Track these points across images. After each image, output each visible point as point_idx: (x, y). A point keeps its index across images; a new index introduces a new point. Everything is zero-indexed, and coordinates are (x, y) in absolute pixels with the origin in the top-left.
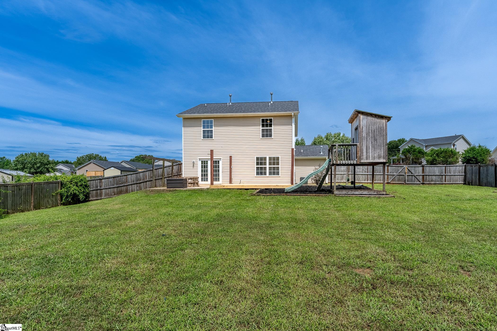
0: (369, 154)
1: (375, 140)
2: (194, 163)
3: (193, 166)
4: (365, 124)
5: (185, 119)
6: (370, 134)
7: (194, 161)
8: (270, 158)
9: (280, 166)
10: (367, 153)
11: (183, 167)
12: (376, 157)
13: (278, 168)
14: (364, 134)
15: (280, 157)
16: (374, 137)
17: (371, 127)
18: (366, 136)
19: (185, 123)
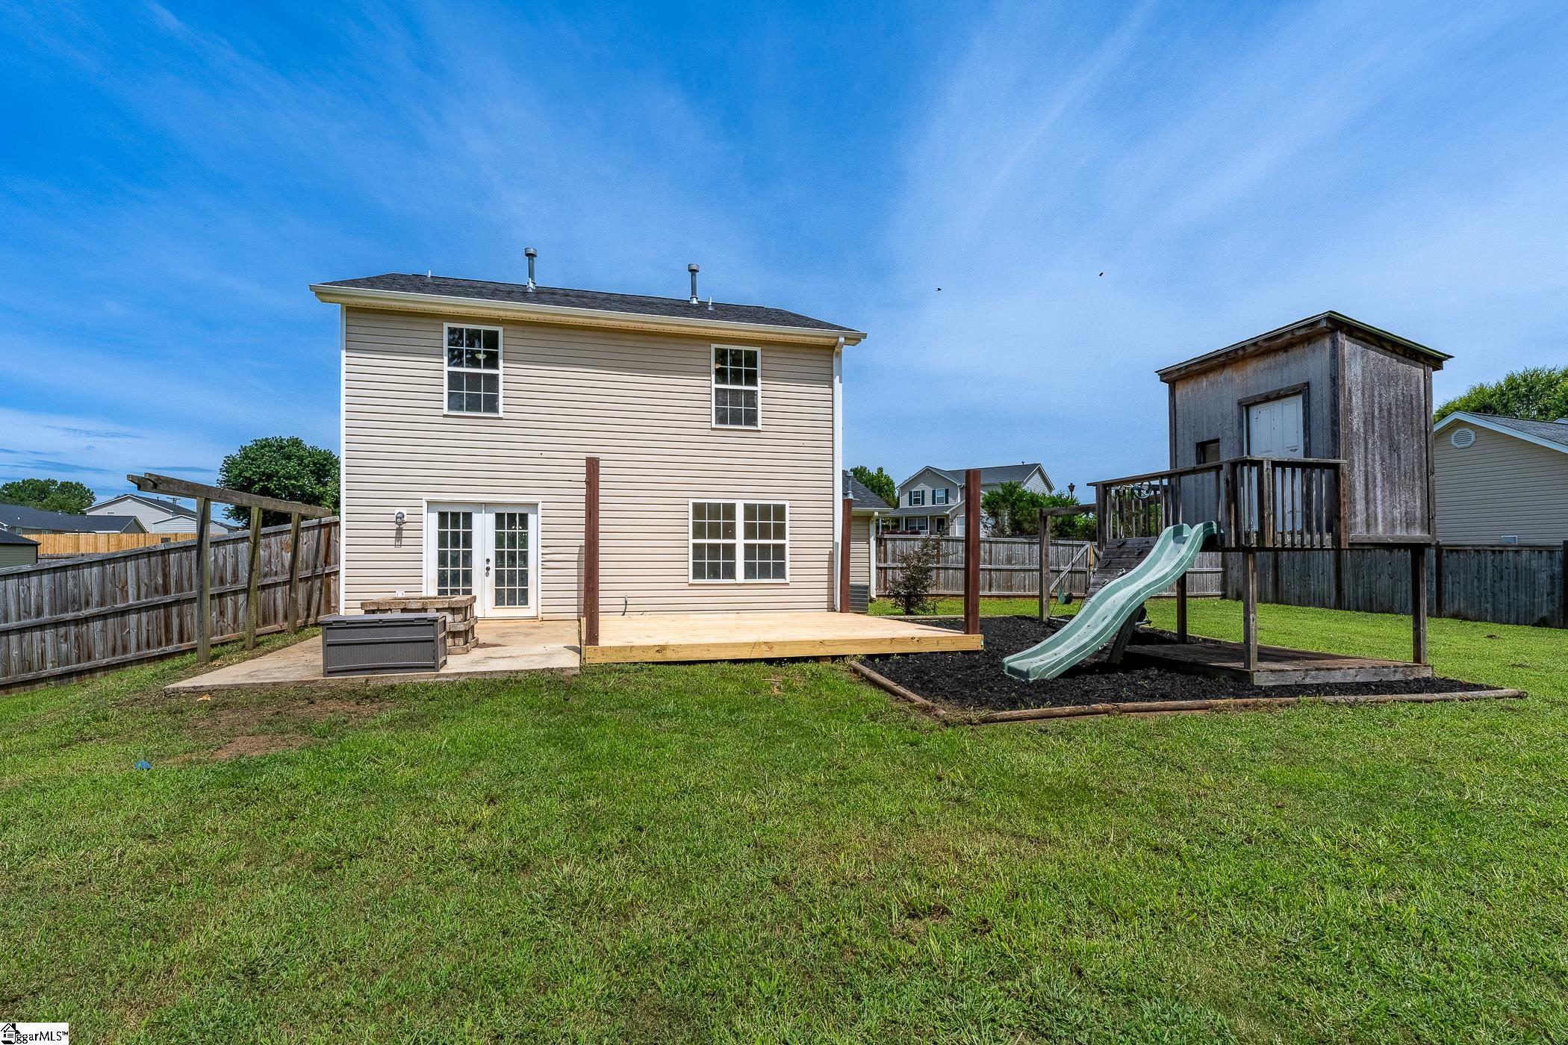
0: (1376, 507)
1: (1394, 448)
2: (400, 520)
3: (399, 536)
4: (1360, 379)
5: (351, 311)
6: (1377, 422)
7: (404, 511)
8: (749, 510)
9: (786, 542)
10: (1367, 502)
11: (343, 541)
12: (1398, 522)
13: (780, 550)
14: (1357, 423)
15: (787, 504)
16: (1391, 437)
17: (1380, 396)
18: (1362, 430)
19: (352, 329)
